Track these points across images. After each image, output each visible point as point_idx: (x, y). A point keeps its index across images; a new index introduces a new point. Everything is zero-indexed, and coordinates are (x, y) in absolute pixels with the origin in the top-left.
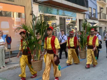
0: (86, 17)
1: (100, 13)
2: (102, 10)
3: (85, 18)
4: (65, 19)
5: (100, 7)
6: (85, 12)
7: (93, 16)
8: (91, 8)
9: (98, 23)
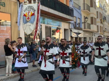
0: (71, 26)
1: (85, 23)
2: (86, 19)
3: (70, 28)
4: (50, 28)
5: (84, 16)
6: (70, 22)
7: (77, 26)
8: (76, 17)
9: (83, 33)
